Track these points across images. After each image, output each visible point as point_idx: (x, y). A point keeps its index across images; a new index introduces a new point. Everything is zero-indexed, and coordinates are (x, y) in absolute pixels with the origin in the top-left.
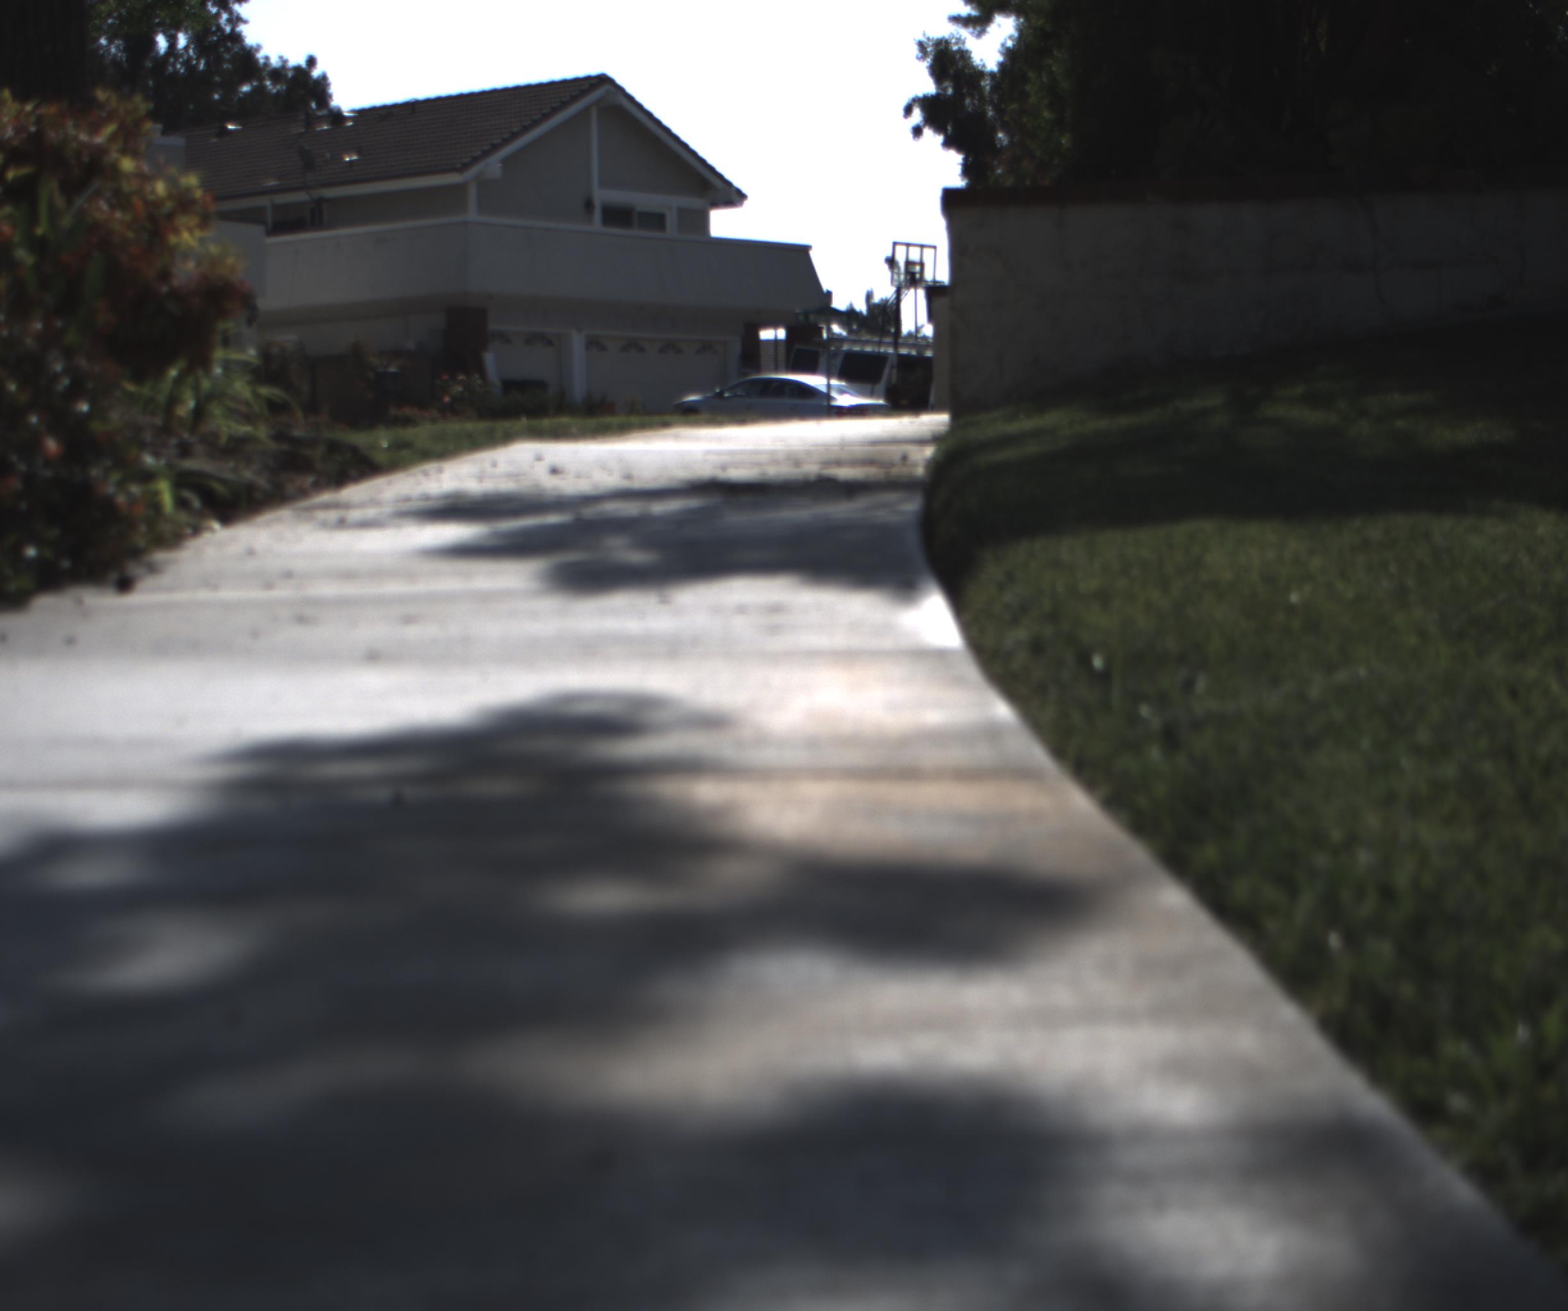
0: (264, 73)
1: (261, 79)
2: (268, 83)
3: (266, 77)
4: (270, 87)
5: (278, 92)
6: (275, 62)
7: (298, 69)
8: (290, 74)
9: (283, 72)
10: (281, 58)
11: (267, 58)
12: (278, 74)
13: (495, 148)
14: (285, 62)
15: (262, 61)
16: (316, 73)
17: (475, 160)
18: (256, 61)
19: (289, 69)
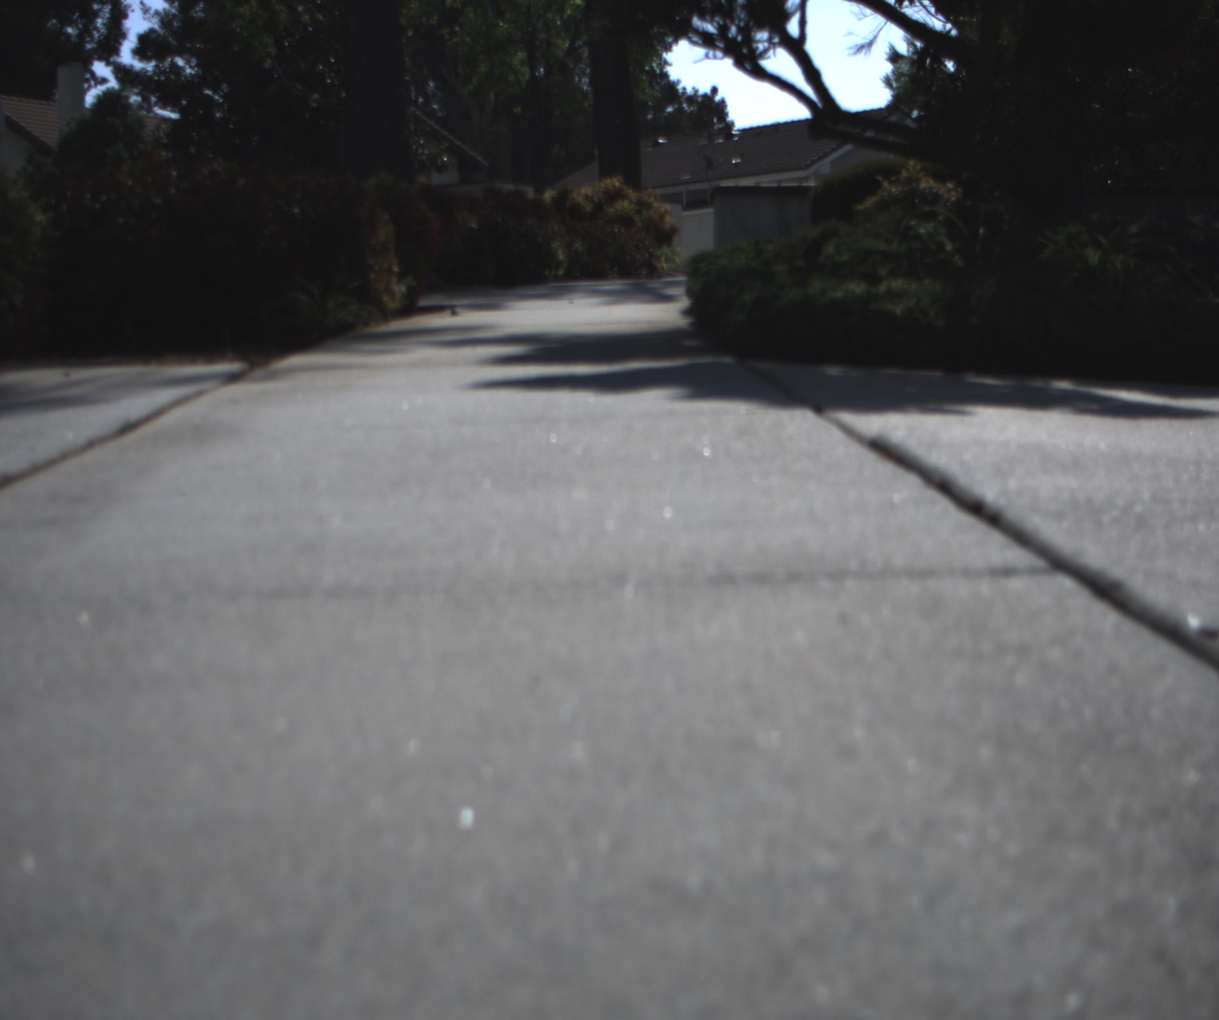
0: (683, 99)
1: (680, 103)
2: (685, 106)
3: (683, 102)
4: (686, 108)
5: (692, 111)
6: (689, 91)
7: (705, 96)
8: (700, 100)
9: (695, 98)
10: (694, 88)
11: (684, 89)
12: (692, 99)
13: (826, 154)
14: (696, 91)
15: (681, 91)
16: (718, 98)
17: (814, 162)
18: (677, 91)
19: (699, 96)
